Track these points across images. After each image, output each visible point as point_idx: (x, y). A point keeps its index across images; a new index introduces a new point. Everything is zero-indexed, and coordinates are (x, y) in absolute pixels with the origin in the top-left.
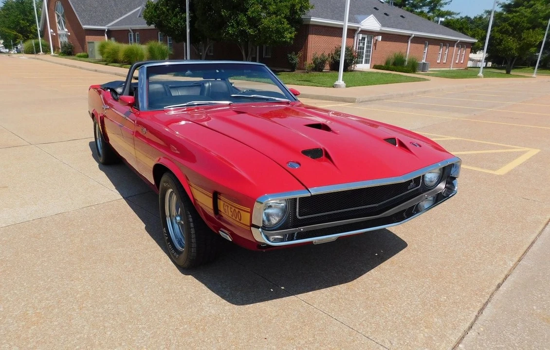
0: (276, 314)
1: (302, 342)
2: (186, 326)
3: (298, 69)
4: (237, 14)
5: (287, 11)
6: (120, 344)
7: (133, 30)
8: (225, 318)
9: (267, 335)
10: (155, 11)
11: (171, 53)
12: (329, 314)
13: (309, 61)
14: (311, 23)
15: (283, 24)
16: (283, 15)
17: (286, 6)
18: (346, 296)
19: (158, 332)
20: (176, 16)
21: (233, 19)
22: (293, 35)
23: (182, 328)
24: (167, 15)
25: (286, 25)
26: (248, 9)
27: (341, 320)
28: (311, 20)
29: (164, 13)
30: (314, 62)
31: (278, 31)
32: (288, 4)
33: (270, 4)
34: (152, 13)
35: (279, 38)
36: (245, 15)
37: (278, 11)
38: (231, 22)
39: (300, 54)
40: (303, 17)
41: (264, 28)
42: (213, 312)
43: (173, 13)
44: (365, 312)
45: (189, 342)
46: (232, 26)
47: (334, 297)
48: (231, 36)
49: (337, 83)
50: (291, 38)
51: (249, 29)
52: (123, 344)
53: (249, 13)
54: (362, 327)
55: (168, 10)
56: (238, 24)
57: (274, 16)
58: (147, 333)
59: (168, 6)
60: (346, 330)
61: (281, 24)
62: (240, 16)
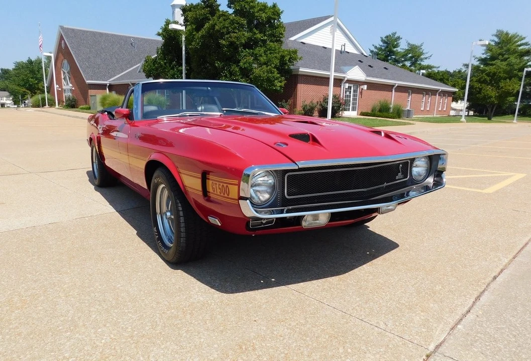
0: (266, 301)
1: (293, 324)
2: (173, 311)
4: (230, 65)
5: (277, 62)
6: (105, 326)
7: (132, 84)
8: (213, 304)
9: (257, 318)
10: (154, 65)
11: (168, 104)
12: (321, 301)
13: (299, 108)
14: (300, 73)
15: (274, 73)
16: (273, 65)
17: (276, 57)
18: (338, 286)
19: (144, 316)
20: (173, 68)
21: (226, 70)
22: (283, 84)
23: (169, 312)
24: (165, 68)
25: (276, 75)
26: (241, 60)
27: (334, 306)
28: (300, 70)
29: (161, 66)
30: (304, 109)
31: (268, 80)
32: (278, 56)
33: (261, 56)
34: (151, 66)
35: (270, 86)
36: (238, 66)
37: (268, 62)
38: (224, 73)
39: (290, 101)
40: (292, 67)
41: (256, 78)
42: (201, 299)
43: (170, 66)
44: (358, 299)
45: (175, 323)
46: (226, 76)
47: (325, 287)
50: (281, 86)
51: (242, 78)
52: (107, 325)
53: (241, 64)
54: (355, 312)
55: (165, 64)
56: (231, 74)
57: (265, 66)
58: (133, 317)
59: (165, 59)
60: (340, 314)
61: (271, 73)
62: (233, 67)
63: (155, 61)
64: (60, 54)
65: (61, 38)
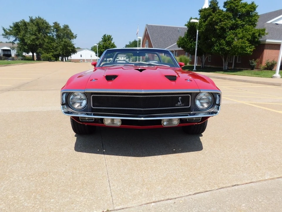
3: (256, 69)
4: (220, 40)
5: (249, 37)
7: (175, 51)
10: (182, 41)
13: (264, 64)
14: (266, 43)
15: (245, 43)
16: (246, 39)
17: (249, 34)
20: (191, 43)
21: (218, 42)
22: (252, 50)
24: (187, 42)
25: (247, 44)
26: (226, 37)
28: (266, 41)
29: (186, 41)
30: (267, 65)
31: (242, 48)
32: (251, 33)
33: (239, 34)
34: (180, 42)
35: (242, 51)
36: (225, 40)
37: (243, 37)
38: (217, 44)
39: (258, 60)
40: (261, 39)
41: (234, 46)
43: (190, 41)
46: (217, 46)
48: (216, 51)
49: (274, 75)
50: (250, 51)
51: (226, 47)
53: (227, 39)
55: (187, 40)
56: (220, 45)
57: (240, 40)
59: (188, 38)
61: (244, 43)
62: (222, 41)
63: (183, 39)
64: (145, 38)
65: (146, 30)
